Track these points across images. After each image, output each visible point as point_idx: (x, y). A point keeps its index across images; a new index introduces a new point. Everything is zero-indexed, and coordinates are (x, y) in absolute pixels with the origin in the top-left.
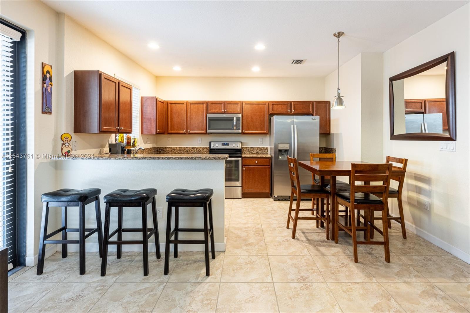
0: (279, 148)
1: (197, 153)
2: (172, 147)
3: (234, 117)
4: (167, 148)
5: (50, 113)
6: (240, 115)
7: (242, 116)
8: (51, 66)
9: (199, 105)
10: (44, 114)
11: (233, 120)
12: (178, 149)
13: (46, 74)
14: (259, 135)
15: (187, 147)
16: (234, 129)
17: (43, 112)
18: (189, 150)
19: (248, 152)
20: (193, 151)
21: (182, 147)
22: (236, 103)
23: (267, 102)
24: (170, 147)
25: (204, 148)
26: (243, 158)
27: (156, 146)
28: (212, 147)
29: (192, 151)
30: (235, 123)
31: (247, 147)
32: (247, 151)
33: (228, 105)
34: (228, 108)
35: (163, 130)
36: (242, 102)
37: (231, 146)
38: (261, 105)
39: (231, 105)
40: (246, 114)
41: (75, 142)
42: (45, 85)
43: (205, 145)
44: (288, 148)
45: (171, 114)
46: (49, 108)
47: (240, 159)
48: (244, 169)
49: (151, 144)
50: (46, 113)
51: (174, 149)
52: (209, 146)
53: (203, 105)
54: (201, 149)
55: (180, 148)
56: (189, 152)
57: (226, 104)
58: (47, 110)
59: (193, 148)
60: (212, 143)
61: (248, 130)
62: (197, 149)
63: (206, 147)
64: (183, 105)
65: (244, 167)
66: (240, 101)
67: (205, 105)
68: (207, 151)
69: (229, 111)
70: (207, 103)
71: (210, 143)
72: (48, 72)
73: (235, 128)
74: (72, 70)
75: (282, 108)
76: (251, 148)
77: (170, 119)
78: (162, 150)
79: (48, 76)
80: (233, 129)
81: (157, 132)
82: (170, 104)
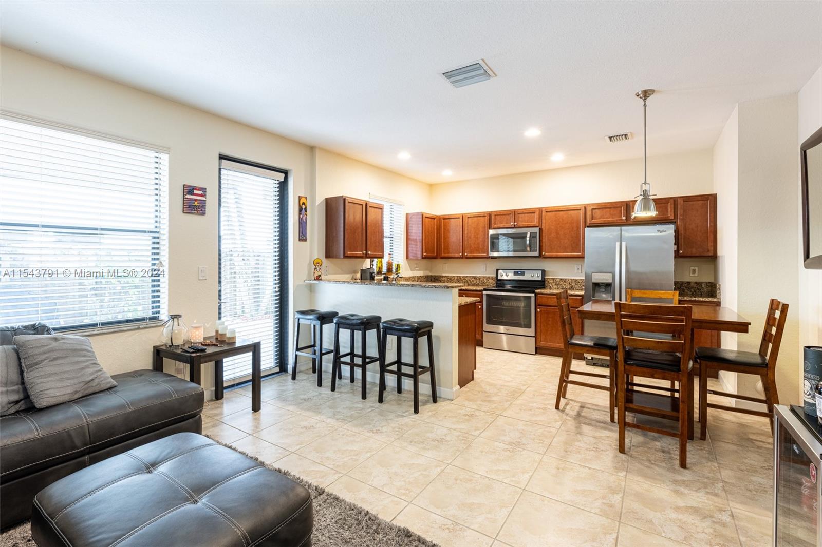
0: (594, 281)
1: (480, 284)
2: (448, 276)
3: (527, 233)
4: (443, 277)
5: (305, 240)
6: (536, 230)
7: (540, 230)
8: (306, 198)
9: (479, 218)
11: (526, 237)
12: (456, 278)
14: (575, 259)
15: (467, 277)
16: (527, 251)
17: (300, 240)
18: (470, 280)
19: (555, 286)
20: (475, 282)
21: (460, 277)
22: (531, 212)
23: (584, 206)
24: (446, 276)
25: (489, 277)
26: (536, 294)
27: (430, 274)
28: (500, 277)
29: (473, 281)
30: (528, 242)
31: (554, 279)
32: (554, 284)
33: (521, 215)
34: (520, 219)
35: (434, 254)
36: (540, 210)
37: (528, 276)
38: (572, 212)
39: (523, 215)
40: (547, 228)
42: (301, 216)
43: (491, 274)
44: (610, 281)
45: (444, 232)
46: (304, 236)
47: (533, 295)
48: (539, 310)
49: (422, 272)
50: (302, 240)
51: (451, 279)
52: (495, 276)
53: (484, 217)
54: (485, 279)
55: (458, 278)
56: (470, 283)
57: (516, 213)
58: (302, 237)
59: (475, 278)
60: (499, 271)
61: (552, 251)
62: (480, 279)
63: (492, 277)
64: (459, 219)
65: (539, 308)
66: (538, 208)
67: (487, 218)
68: (494, 282)
69: (521, 224)
70: (490, 214)
71: (497, 270)
72: (304, 204)
73: (528, 249)
74: (324, 198)
75: (610, 214)
76: (561, 279)
77: (444, 239)
78: (437, 279)
79: (303, 207)
80: (525, 250)
81: (424, 256)
82: (444, 219)
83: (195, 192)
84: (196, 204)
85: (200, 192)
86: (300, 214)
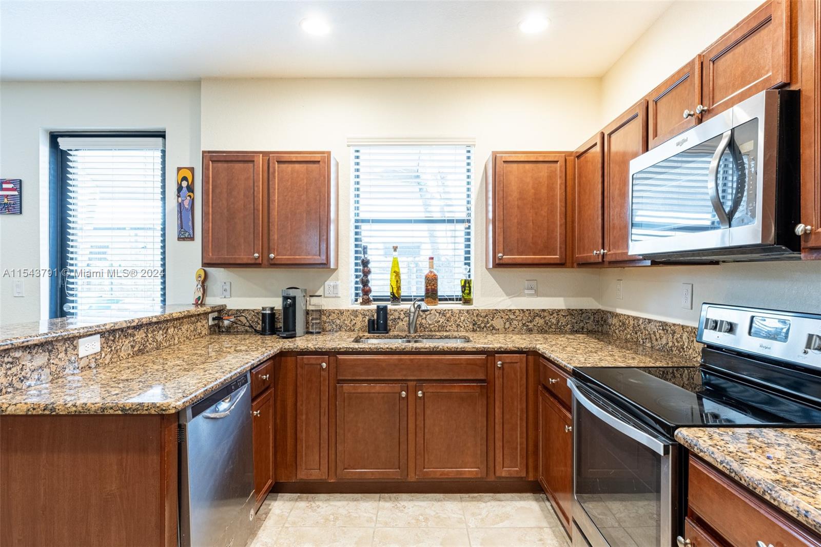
2: (620, 315)
4: (613, 315)
5: (191, 238)
8: (192, 169)
9: (627, 128)
10: (181, 242)
13: (181, 183)
15: (650, 321)
17: (179, 239)
18: (655, 333)
21: (638, 319)
24: (617, 316)
25: (693, 332)
29: (661, 338)
33: (721, 65)
34: (721, 81)
39: (729, 57)
41: (225, 283)
42: (180, 199)
46: (186, 232)
49: (562, 299)
50: (184, 239)
51: (624, 324)
53: (635, 121)
55: (636, 323)
57: (707, 64)
58: (182, 235)
59: (664, 326)
62: (674, 334)
64: (597, 147)
67: (640, 118)
70: (647, 104)
72: (185, 179)
79: (184, 184)
81: (497, 262)
83: (5, 186)
84: (6, 201)
85: (11, 186)
86: (178, 197)
